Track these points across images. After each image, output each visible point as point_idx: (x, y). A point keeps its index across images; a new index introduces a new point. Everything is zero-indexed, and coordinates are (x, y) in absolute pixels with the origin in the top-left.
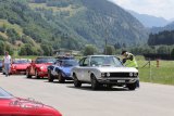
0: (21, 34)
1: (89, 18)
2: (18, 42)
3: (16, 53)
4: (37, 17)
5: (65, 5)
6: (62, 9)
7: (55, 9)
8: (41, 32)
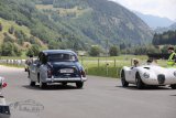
1: (94, 19)
2: (26, 43)
3: (24, 54)
4: (44, 19)
7: (62, 11)
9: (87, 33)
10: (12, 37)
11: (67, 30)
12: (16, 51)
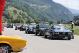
0: (27, 15)
1: (52, 10)
2: (26, 18)
3: (25, 22)
5: (43, 5)
6: (42, 6)
7: (39, 6)
8: (34, 15)
11: (41, 14)
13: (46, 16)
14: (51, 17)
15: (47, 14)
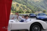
9: (42, 6)
10: (22, 8)
11: (36, 6)
12: (23, 12)
13: (40, 7)
14: (44, 8)
15: (41, 6)
